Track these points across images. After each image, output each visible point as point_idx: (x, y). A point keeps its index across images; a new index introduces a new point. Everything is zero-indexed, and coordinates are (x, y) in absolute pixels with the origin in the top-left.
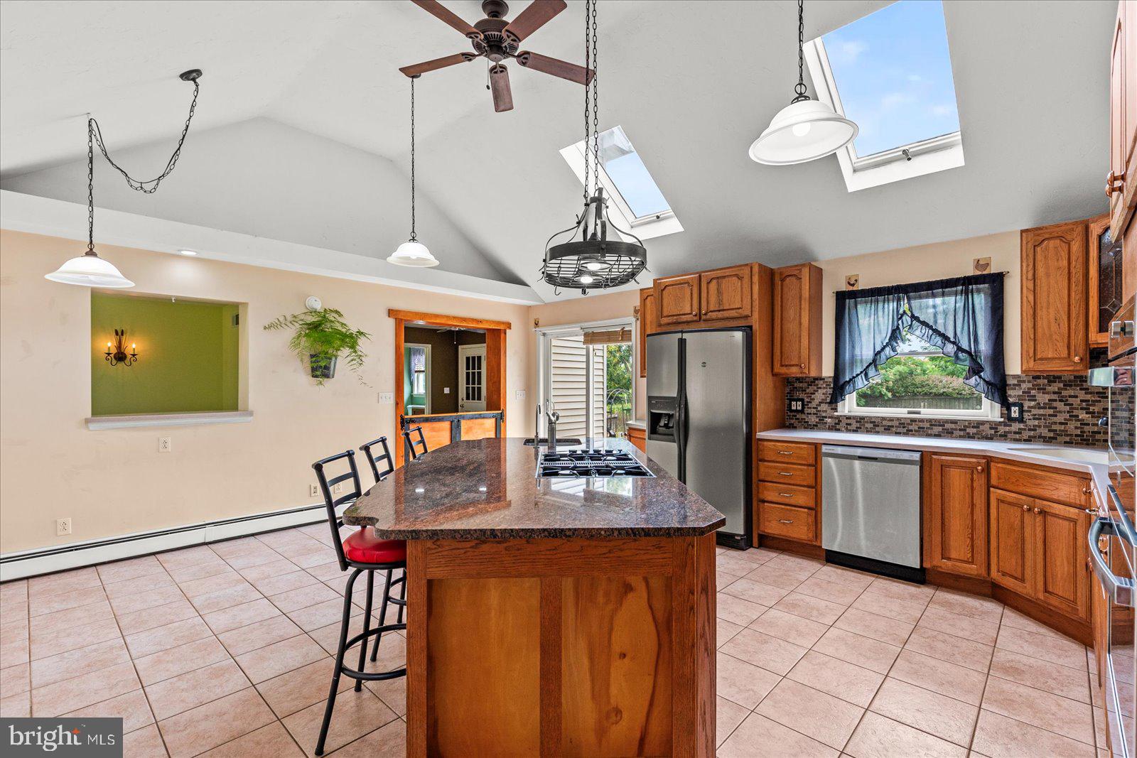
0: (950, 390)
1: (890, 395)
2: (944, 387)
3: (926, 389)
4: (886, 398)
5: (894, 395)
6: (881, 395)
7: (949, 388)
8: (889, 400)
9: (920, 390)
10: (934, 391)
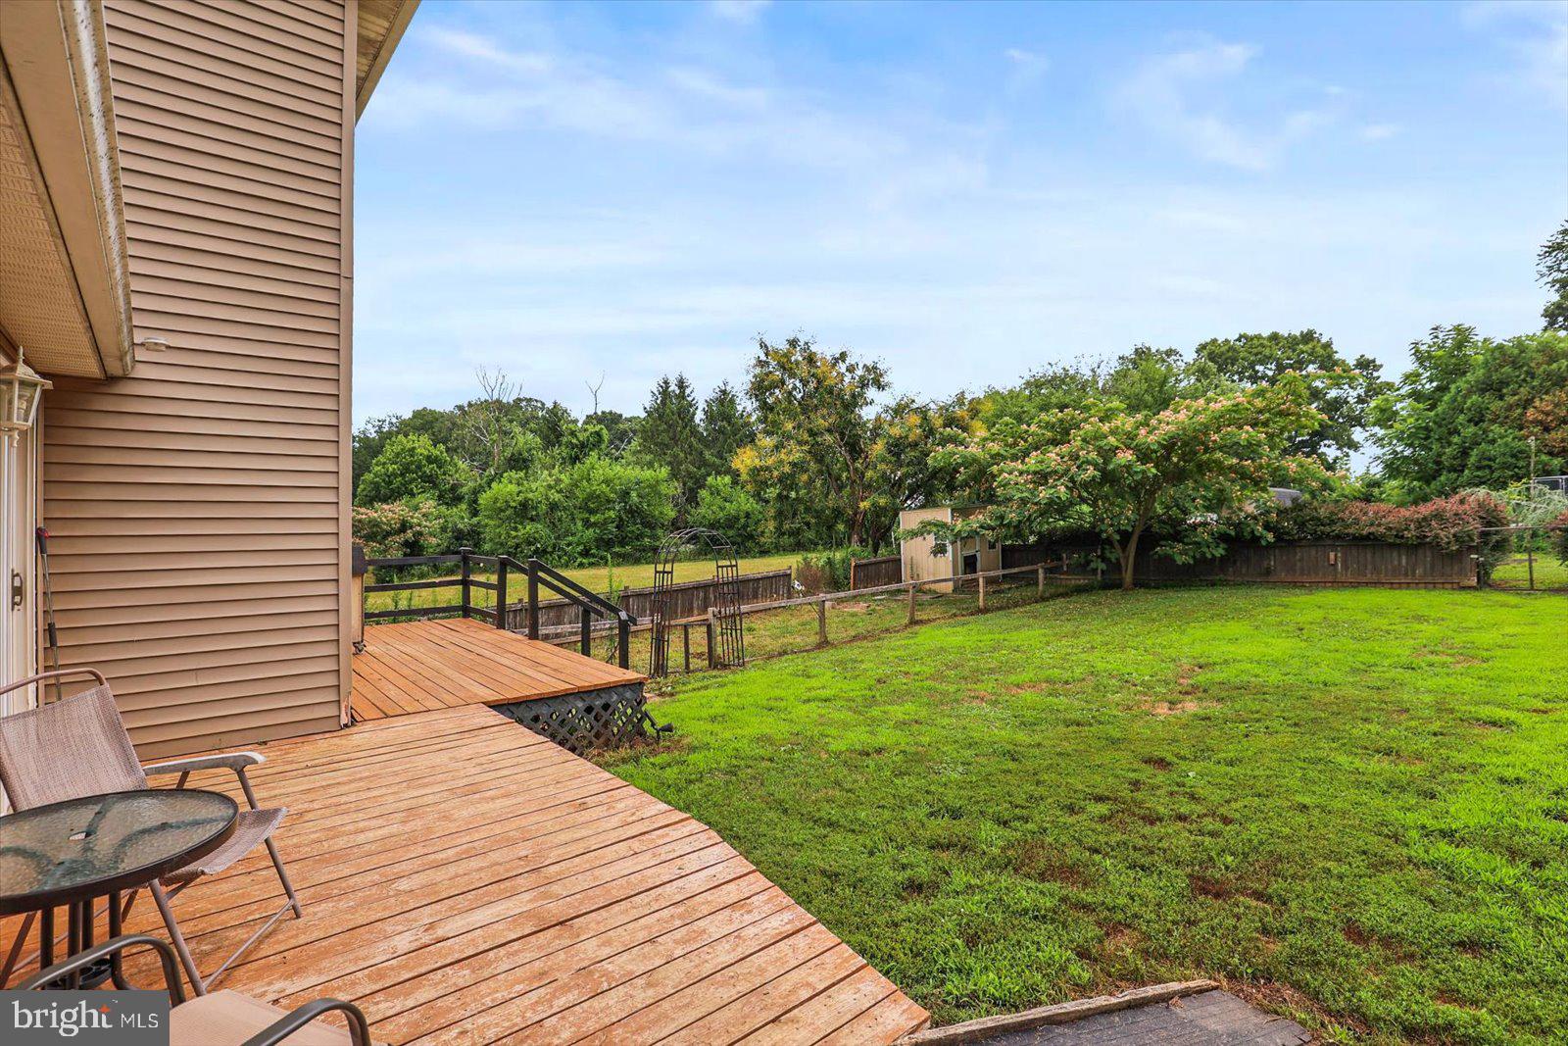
0: (1382, 529)
1: (1270, 537)
2: (1372, 525)
3: (1337, 528)
4: (1264, 543)
5: (1279, 538)
6: (1256, 539)
7: (1379, 525)
8: (1269, 546)
9: (1328, 529)
10: (1351, 531)
